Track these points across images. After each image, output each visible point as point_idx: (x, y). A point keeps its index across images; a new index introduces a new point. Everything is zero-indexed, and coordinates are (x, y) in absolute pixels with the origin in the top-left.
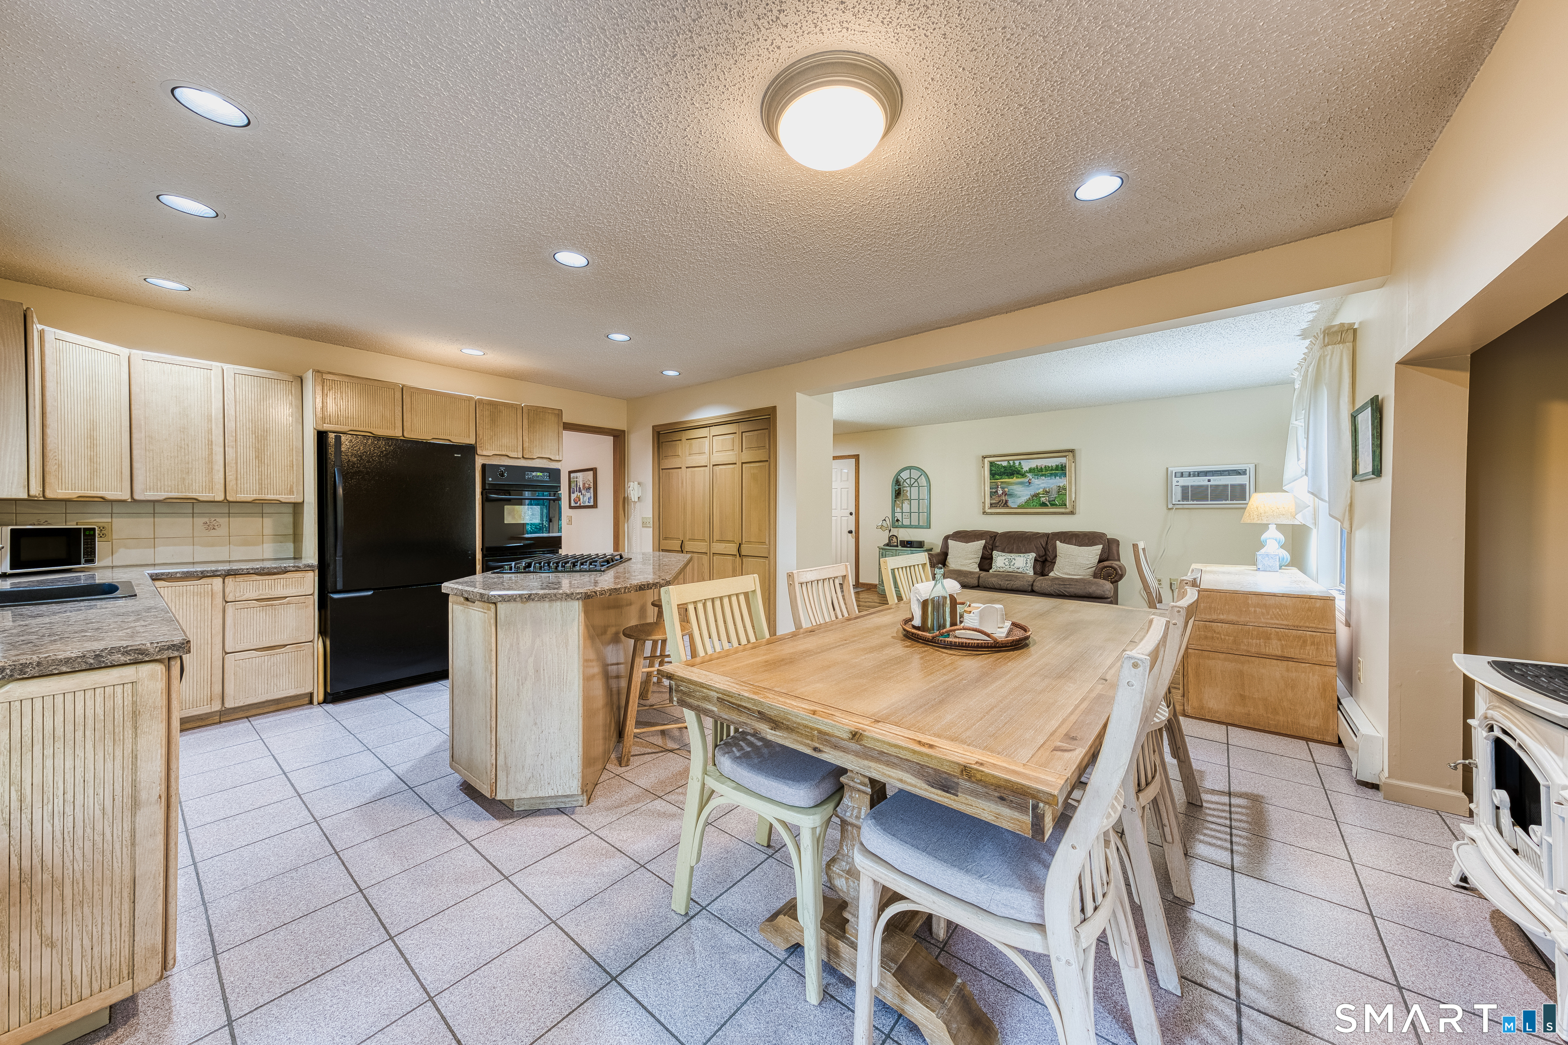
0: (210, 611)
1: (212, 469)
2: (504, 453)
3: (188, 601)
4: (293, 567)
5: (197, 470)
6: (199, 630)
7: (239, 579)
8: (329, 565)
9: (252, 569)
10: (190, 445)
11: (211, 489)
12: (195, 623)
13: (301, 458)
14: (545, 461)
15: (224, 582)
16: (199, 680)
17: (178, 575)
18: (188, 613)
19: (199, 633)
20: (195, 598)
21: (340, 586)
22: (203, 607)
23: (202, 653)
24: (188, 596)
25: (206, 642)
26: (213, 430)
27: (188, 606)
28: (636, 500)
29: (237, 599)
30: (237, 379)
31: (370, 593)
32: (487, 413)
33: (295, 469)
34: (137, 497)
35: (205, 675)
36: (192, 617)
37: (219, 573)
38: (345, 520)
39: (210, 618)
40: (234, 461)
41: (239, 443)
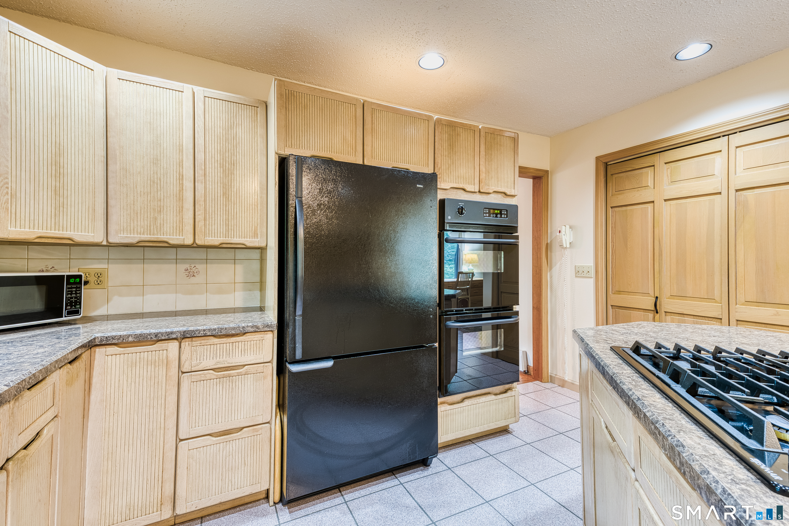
0: (164, 385)
1: (182, 207)
2: (461, 186)
3: (141, 372)
4: (252, 327)
5: (169, 209)
6: (151, 410)
7: (197, 342)
8: (288, 325)
9: (209, 330)
10: (162, 180)
11: (181, 231)
12: (148, 401)
13: (265, 196)
14: (500, 196)
15: (180, 347)
16: (149, 478)
17: (131, 339)
18: (141, 388)
19: (151, 414)
20: (149, 367)
21: (299, 355)
22: (156, 380)
23: (154, 441)
24: (142, 366)
25: (159, 426)
26: (184, 163)
27: (141, 378)
28: (568, 246)
29: (193, 369)
30: (207, 103)
31: (329, 364)
32: (445, 136)
33: (259, 208)
34: (111, 240)
35: (157, 471)
36: (144, 394)
37: (174, 336)
38: (306, 267)
39: (164, 394)
40: (203, 199)
41: (208, 178)
